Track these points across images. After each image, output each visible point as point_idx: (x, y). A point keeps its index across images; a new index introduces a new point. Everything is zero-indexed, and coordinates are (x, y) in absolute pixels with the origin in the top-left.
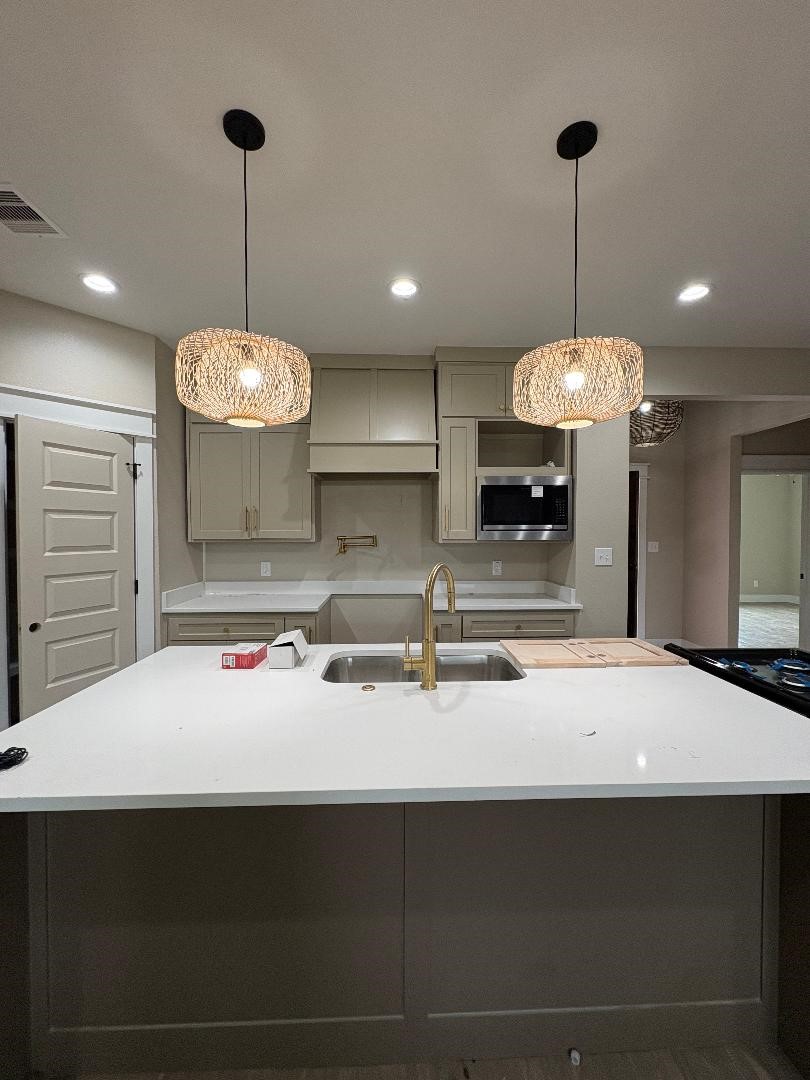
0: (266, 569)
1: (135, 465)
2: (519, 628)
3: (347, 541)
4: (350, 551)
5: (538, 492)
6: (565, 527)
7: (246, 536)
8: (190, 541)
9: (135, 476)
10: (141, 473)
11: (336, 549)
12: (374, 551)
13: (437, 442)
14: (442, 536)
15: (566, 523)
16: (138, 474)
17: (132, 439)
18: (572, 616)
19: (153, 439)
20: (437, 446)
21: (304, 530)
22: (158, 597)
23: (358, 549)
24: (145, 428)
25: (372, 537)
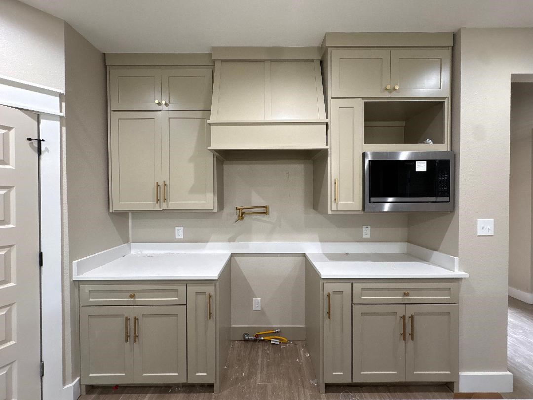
0: (179, 232)
1: (39, 141)
2: (406, 294)
3: (243, 211)
4: (246, 218)
5: (421, 167)
6: (446, 199)
7: (157, 208)
8: (111, 211)
9: (39, 152)
10: (47, 149)
11: (236, 217)
12: (265, 218)
13: (327, 121)
14: (332, 207)
15: (448, 196)
16: (43, 149)
17: (38, 116)
18: (456, 284)
19: (61, 117)
20: (327, 124)
21: (208, 201)
22: (67, 267)
23: (255, 217)
24: (53, 106)
25: (264, 207)
